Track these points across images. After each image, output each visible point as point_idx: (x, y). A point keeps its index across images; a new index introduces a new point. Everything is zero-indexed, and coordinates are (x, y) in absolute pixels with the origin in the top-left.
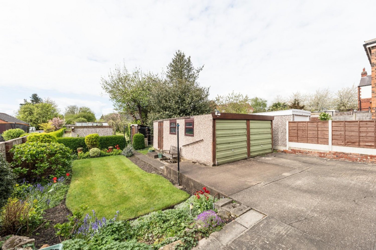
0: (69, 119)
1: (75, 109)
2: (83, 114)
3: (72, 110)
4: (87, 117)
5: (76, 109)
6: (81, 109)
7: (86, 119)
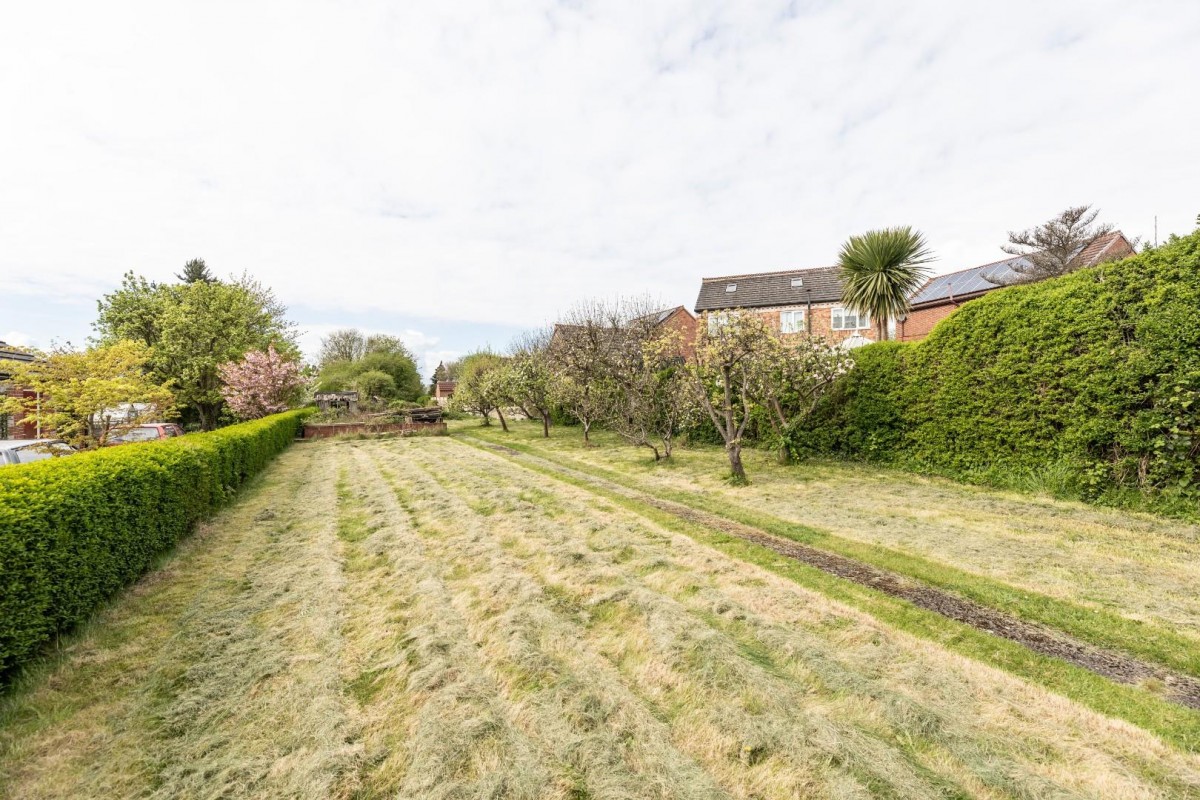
0: (333, 377)
1: (353, 340)
2: (380, 357)
3: (344, 346)
4: (394, 370)
5: (356, 344)
6: (372, 342)
7: (392, 374)
